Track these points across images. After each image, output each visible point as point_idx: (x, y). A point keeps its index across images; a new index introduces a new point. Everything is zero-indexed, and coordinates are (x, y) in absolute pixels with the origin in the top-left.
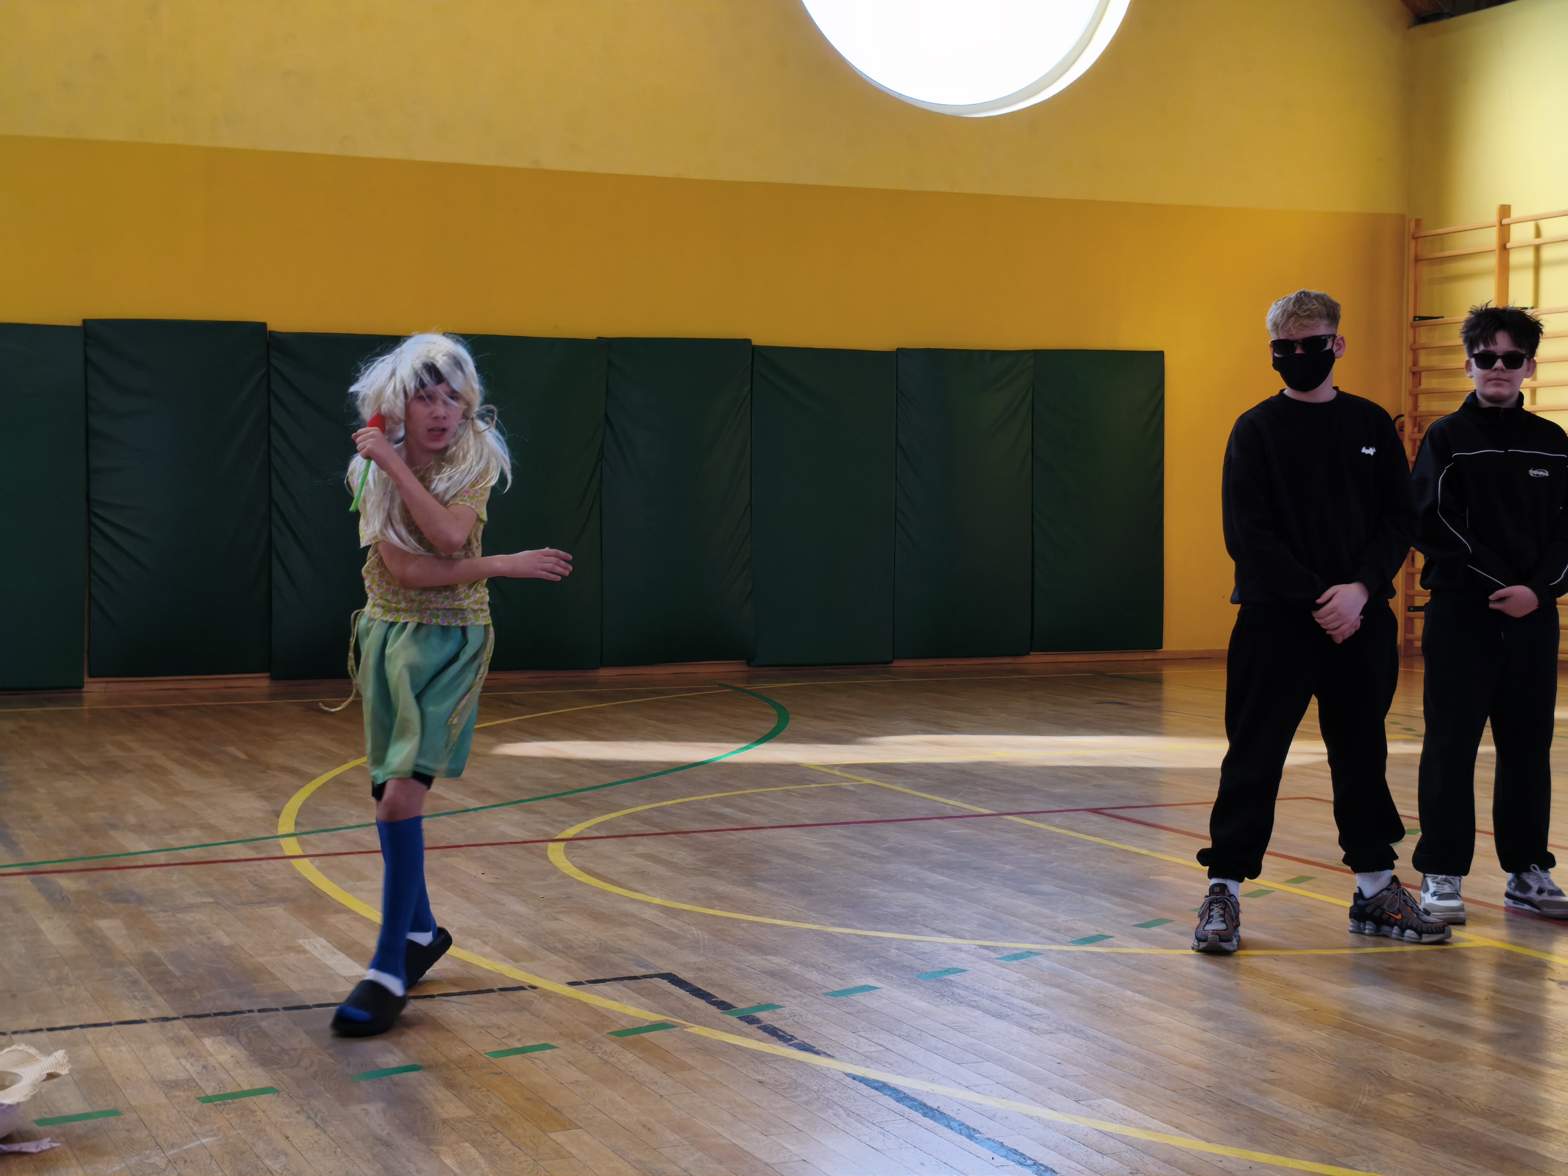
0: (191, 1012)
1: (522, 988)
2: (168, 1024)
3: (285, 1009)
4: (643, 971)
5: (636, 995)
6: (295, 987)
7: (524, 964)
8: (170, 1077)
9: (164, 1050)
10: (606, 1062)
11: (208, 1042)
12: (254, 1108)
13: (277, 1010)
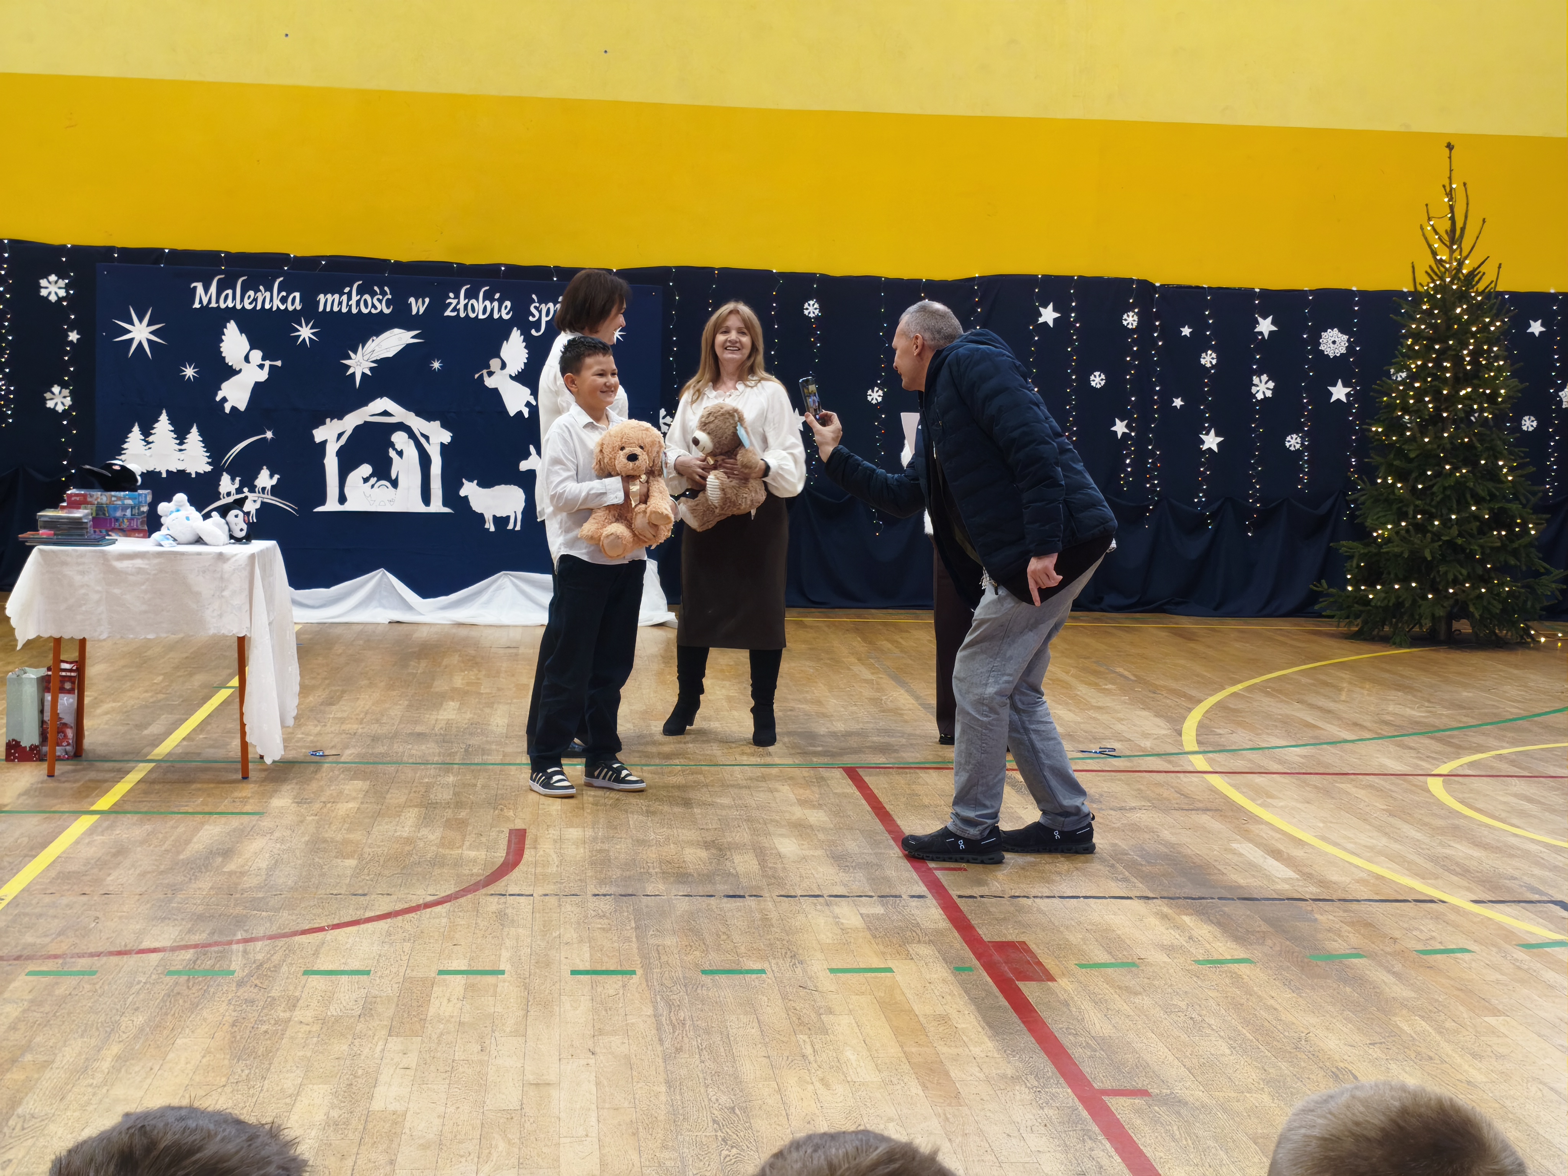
0: (1166, 895)
1: (1432, 901)
2: (1150, 901)
3: (1239, 899)
4: (1536, 897)
5: (1533, 916)
6: (1242, 882)
7: (1429, 881)
8: (1165, 943)
9: (1153, 921)
10: (1519, 968)
11: (1186, 919)
12: (1240, 973)
13: (1233, 899)
